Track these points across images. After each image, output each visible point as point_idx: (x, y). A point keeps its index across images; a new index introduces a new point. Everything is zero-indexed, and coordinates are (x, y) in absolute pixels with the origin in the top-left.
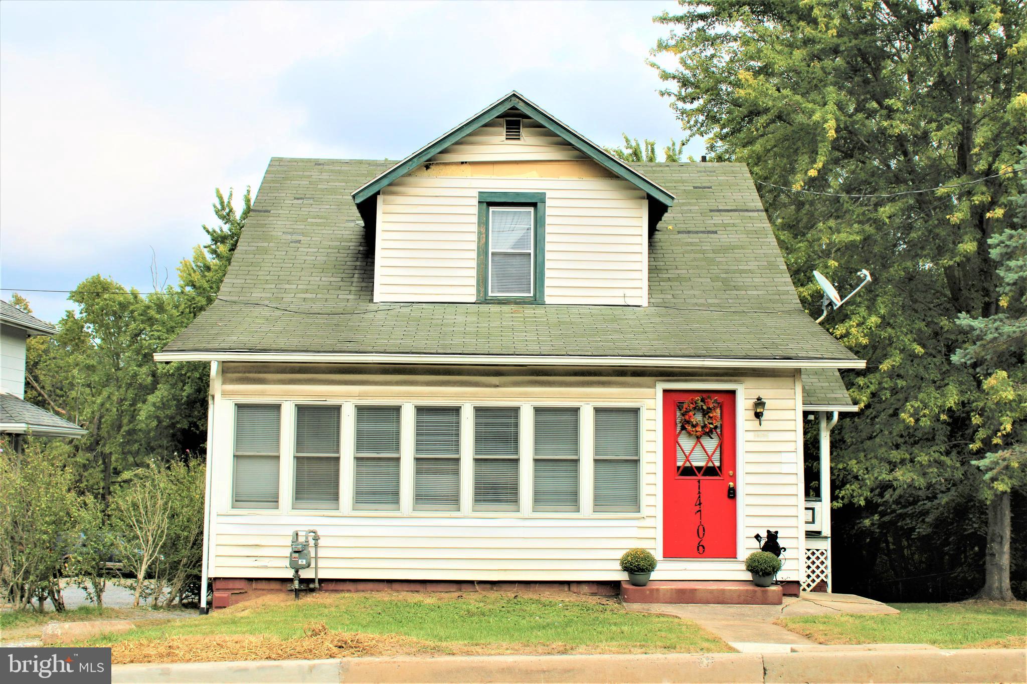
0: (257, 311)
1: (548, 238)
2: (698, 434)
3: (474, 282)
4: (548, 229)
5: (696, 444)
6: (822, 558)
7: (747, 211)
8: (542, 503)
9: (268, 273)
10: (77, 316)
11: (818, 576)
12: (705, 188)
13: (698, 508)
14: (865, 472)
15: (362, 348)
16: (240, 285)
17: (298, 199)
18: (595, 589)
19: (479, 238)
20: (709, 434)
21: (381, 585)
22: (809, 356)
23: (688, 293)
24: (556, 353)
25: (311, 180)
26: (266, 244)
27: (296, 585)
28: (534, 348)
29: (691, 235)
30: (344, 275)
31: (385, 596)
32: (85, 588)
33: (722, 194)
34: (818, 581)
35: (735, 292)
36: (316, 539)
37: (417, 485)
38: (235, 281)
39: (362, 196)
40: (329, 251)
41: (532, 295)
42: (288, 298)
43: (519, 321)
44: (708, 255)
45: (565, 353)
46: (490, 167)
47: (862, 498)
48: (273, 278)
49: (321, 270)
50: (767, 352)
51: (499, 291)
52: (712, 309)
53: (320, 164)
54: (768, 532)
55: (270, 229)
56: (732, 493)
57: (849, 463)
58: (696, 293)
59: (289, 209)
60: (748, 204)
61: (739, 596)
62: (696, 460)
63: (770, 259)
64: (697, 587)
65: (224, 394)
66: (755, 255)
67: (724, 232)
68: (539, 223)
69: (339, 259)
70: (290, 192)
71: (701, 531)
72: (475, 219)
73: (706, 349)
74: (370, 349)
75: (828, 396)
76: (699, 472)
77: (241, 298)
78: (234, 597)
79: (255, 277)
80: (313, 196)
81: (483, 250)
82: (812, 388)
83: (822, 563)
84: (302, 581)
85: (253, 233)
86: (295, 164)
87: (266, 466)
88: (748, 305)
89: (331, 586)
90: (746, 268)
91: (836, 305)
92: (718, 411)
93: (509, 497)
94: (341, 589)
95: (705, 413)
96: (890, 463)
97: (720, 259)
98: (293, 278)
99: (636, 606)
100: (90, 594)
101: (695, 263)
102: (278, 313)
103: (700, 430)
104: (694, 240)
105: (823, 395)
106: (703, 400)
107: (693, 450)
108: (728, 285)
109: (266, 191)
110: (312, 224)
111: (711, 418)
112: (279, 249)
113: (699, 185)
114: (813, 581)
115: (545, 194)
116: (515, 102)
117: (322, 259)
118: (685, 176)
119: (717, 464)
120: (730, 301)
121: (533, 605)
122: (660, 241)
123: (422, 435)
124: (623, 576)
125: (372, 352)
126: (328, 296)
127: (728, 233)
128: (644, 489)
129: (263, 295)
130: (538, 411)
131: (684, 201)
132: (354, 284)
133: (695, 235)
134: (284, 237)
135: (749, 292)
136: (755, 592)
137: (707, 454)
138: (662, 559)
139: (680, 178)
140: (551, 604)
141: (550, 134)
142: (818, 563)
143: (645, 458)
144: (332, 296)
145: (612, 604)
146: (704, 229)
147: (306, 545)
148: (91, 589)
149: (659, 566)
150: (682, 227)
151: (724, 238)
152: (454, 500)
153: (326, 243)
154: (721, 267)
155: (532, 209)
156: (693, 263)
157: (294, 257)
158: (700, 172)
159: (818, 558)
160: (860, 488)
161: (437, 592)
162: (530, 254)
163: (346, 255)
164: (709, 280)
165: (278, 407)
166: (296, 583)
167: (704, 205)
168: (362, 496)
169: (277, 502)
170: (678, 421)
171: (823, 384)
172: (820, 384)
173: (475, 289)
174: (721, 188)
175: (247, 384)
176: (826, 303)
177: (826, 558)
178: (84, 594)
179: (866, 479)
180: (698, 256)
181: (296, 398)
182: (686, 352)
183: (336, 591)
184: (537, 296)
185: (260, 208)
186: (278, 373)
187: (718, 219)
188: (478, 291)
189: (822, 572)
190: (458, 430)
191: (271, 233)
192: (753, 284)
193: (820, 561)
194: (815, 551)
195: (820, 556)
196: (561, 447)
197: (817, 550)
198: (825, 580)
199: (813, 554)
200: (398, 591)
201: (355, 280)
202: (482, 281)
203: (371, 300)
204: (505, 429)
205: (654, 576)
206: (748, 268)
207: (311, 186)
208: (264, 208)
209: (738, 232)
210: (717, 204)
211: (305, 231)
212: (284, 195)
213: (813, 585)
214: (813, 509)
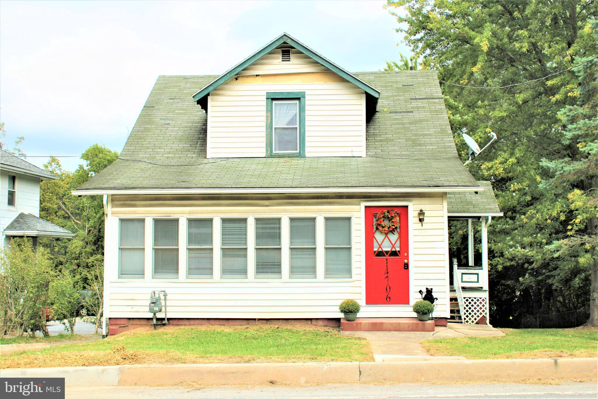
0: (140, 164)
1: (307, 118)
2: (386, 232)
3: (264, 145)
4: (307, 113)
5: (385, 238)
6: (483, 303)
7: (433, 98)
8: (295, 274)
9: (149, 143)
10: (86, 168)
11: (481, 314)
12: (409, 85)
13: (386, 275)
15: (189, 186)
16: (132, 150)
17: (171, 99)
18: (326, 323)
19: (267, 119)
20: (392, 231)
21: (204, 321)
22: (450, 184)
23: (391, 148)
24: (301, 186)
25: (180, 88)
26: (149, 126)
27: (155, 321)
28: (289, 183)
29: (397, 114)
30: (192, 143)
31: (204, 328)
32: (64, 324)
33: (419, 89)
34: (481, 316)
35: (419, 147)
36: (165, 295)
37: (223, 263)
38: (129, 148)
39: (198, 97)
40: (186, 129)
41: (298, 152)
42: (158, 157)
43: (286, 168)
44: (406, 126)
45: (305, 186)
46: (273, 78)
48: (151, 145)
49: (179, 140)
50: (425, 183)
51: (279, 150)
52: (403, 157)
53: (186, 79)
54: (427, 289)
55: (153, 117)
56: (406, 266)
58: (396, 148)
59: (166, 105)
60: (433, 95)
61: (409, 327)
62: (385, 247)
63: (442, 127)
64: (384, 322)
65: (113, 213)
66: (434, 125)
67: (417, 112)
68: (302, 109)
69: (190, 134)
70: (167, 95)
71: (388, 289)
72: (264, 108)
73: (390, 182)
74: (194, 186)
75: (486, 207)
76: (387, 254)
77: (132, 158)
78: (121, 329)
79: (141, 145)
80: (180, 97)
81: (269, 126)
82: (477, 202)
83: (483, 306)
84: (158, 319)
85: (144, 120)
86: (172, 79)
87: (137, 254)
88: (425, 155)
89: (175, 322)
90: (427, 132)
91: (476, 154)
92: (398, 218)
93: (276, 270)
94: (181, 324)
95: (390, 219)
97: (413, 128)
98: (163, 145)
99: (347, 333)
100: (66, 327)
101: (398, 131)
102: (150, 166)
103: (387, 229)
104: (399, 117)
105: (483, 207)
106: (388, 212)
107: (383, 241)
108: (415, 143)
109: (153, 95)
110: (178, 114)
111: (394, 222)
112: (157, 129)
113: (406, 84)
114: (478, 316)
115: (305, 92)
116: (285, 39)
117: (180, 134)
118: (398, 79)
119: (398, 249)
120: (415, 153)
121: (286, 333)
122: (379, 118)
123: (226, 235)
124: (341, 315)
125: (194, 188)
126: (181, 155)
127: (419, 112)
128: (354, 265)
129: (145, 156)
130: (292, 220)
131: (396, 94)
132: (197, 148)
133: (400, 114)
134: (161, 121)
135: (427, 147)
136: (418, 324)
137: (392, 244)
138: (365, 305)
139: (395, 80)
140: (297, 332)
141: (307, 57)
142: (481, 306)
143: (354, 246)
144: (183, 155)
145: (335, 332)
146: (405, 110)
147: (159, 299)
148: (68, 324)
149: (362, 309)
150: (393, 109)
151: (416, 115)
152: (244, 272)
153: (184, 125)
154: (413, 133)
155: (297, 102)
156: (396, 131)
157: (164, 133)
158: (408, 76)
159: (481, 303)
161: (235, 325)
162: (297, 128)
163: (195, 131)
164: (404, 140)
165: (143, 220)
166: (155, 320)
167: (408, 96)
168: (192, 271)
169: (144, 274)
170: (374, 224)
171: (484, 200)
172: (482, 200)
173: (265, 149)
174: (419, 85)
175: (126, 207)
176: (471, 152)
177: (485, 303)
178: (63, 326)
180: (399, 126)
181: (153, 215)
182: (377, 184)
183: (178, 325)
184: (301, 153)
185: (149, 105)
186: (143, 200)
187: (414, 104)
188: (267, 150)
189: (483, 311)
190: (246, 232)
191: (154, 120)
192: (431, 142)
193: (482, 304)
194: (479, 299)
195: (482, 302)
196: (306, 240)
197: (481, 298)
198: (485, 316)
199: (478, 300)
200: (213, 325)
201: (198, 145)
202: (269, 145)
203: (205, 157)
204: (273, 231)
205: (359, 315)
206: (429, 132)
207: (180, 92)
208: (152, 105)
209: (426, 112)
210: (415, 95)
211: (173, 118)
212: (164, 97)
213: (478, 319)
214: (477, 274)
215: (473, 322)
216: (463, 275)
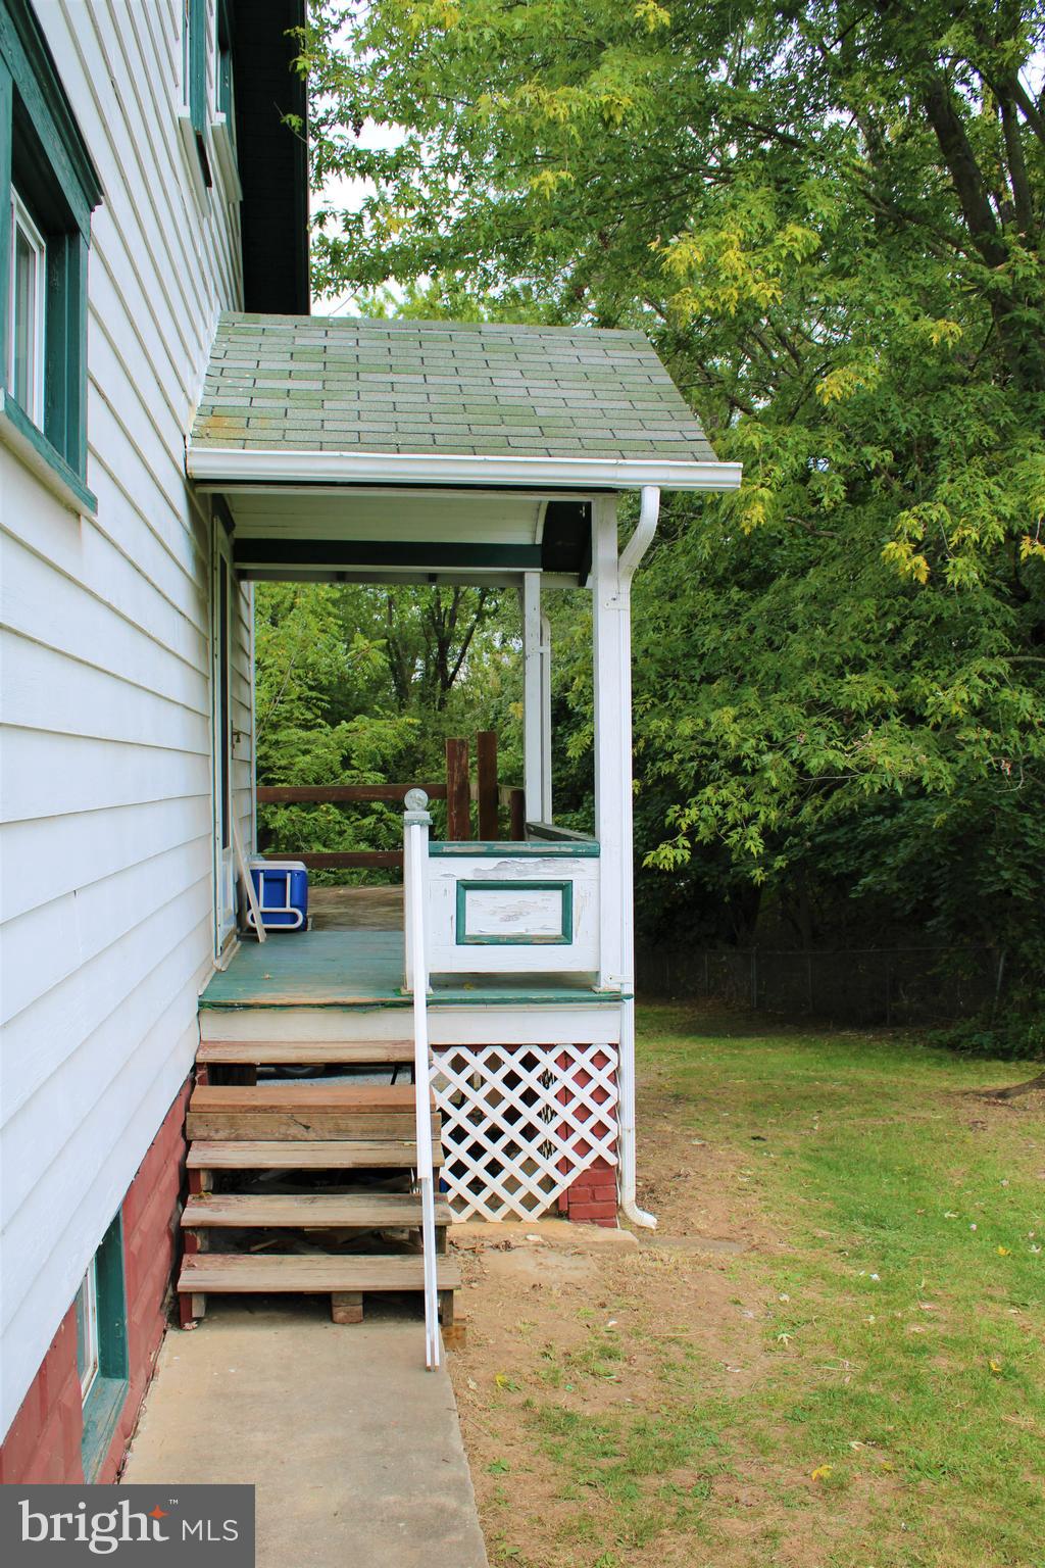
6: (600, 1078)
11: (583, 1147)
14: (764, 744)
34: (583, 1164)
47: (754, 830)
57: (713, 717)
83: (601, 1096)
96: (839, 715)
114: (565, 1165)
142: (583, 1097)
159: (583, 1078)
160: (748, 796)
177: (614, 1077)
179: (764, 769)
189: (601, 1131)
193: (592, 1088)
194: (573, 1053)
195: (591, 1070)
197: (582, 1048)
198: (611, 1159)
199: (566, 1062)
213: (565, 1182)
214: (565, 887)
215: (530, 1202)
216: (470, 895)
